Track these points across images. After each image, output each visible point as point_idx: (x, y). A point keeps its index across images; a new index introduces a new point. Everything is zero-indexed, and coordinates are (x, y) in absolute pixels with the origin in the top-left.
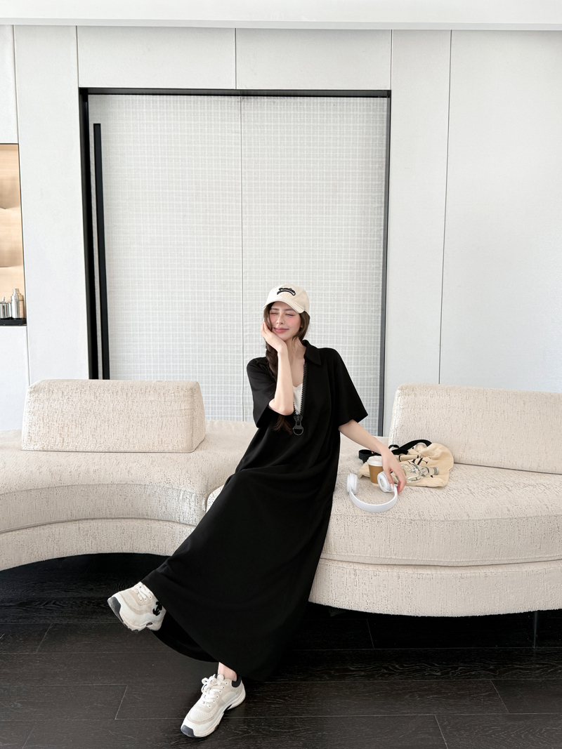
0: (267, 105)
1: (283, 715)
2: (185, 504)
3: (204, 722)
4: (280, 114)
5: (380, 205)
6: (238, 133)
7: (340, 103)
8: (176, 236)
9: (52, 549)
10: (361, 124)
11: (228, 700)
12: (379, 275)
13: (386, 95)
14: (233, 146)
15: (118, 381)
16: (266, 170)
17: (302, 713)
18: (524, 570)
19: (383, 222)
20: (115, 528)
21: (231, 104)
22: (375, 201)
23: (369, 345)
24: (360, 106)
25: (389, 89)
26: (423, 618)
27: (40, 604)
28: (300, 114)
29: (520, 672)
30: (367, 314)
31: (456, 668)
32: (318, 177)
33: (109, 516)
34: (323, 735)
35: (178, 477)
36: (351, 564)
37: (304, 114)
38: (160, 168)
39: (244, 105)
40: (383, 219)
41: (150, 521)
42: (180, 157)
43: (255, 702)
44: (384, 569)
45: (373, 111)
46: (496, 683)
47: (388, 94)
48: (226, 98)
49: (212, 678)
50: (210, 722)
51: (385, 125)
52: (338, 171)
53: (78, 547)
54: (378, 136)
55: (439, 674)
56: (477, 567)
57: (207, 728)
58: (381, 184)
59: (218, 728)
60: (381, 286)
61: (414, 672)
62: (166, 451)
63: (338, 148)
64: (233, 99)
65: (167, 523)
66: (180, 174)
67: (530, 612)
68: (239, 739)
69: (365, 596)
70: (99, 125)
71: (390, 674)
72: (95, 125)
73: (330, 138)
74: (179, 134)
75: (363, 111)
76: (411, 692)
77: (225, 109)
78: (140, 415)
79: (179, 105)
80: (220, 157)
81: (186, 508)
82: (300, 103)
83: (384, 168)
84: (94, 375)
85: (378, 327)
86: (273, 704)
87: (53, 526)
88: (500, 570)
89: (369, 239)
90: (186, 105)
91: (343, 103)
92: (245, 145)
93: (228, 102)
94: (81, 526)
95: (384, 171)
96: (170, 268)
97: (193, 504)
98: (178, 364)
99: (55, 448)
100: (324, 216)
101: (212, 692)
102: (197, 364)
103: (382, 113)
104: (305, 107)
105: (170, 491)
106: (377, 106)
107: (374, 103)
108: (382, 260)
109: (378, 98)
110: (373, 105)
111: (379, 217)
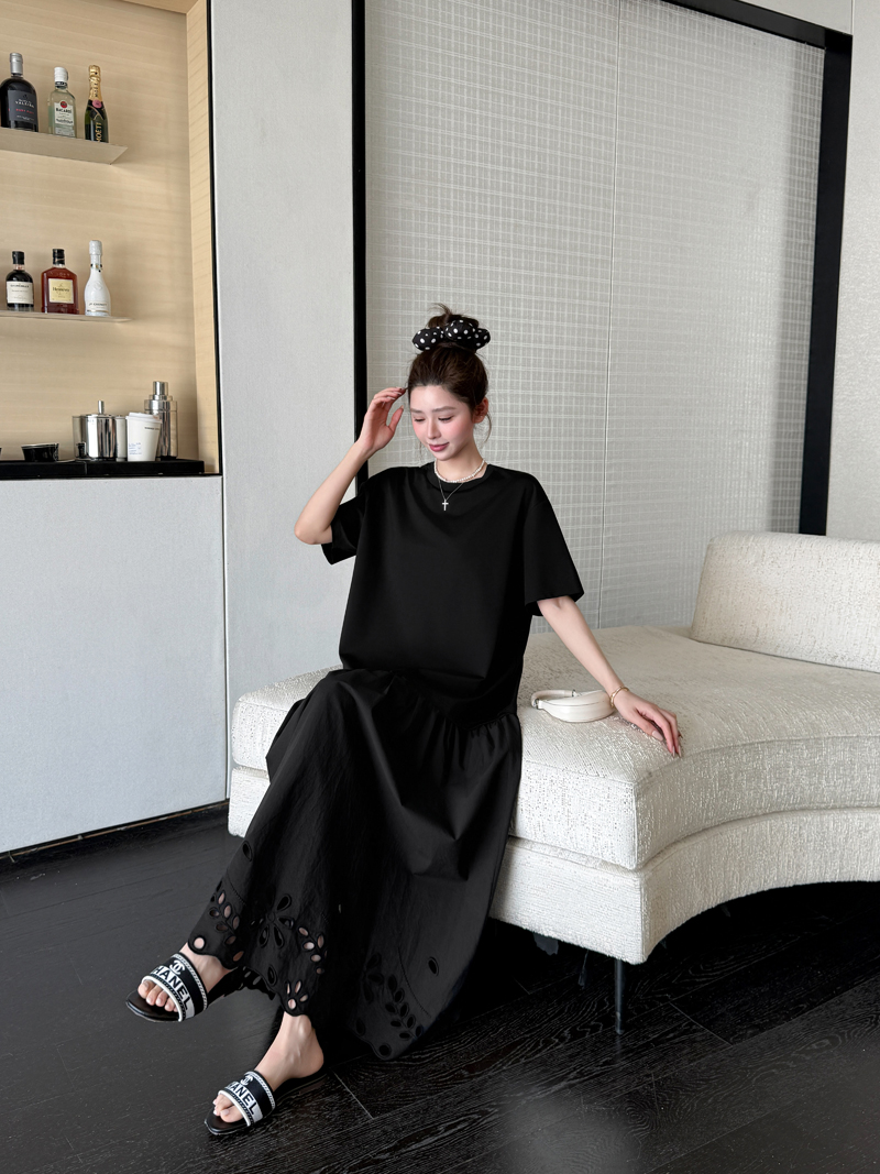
4: (680, 41)
16: (654, 148)
25: (849, 31)
28: (708, 48)
37: (713, 50)
42: (514, 94)
66: (514, 132)
74: (515, 42)
80: (582, 108)
104: (715, 36)
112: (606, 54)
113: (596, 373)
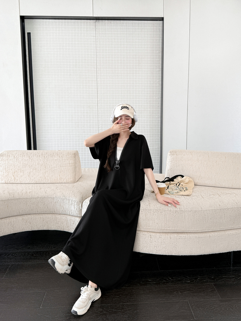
0: (108, 24)
1: (119, 303)
2: (72, 206)
3: (82, 308)
4: (114, 28)
5: (159, 70)
6: (94, 36)
7: (141, 23)
8: (66, 84)
9: (10, 229)
10: (150, 33)
11: (93, 297)
12: (159, 102)
13: (161, 19)
14: (92, 43)
15: (40, 151)
16: (107, 54)
17: (127, 302)
18: (227, 233)
19: (161, 77)
20: (39, 219)
21: (91, 23)
22: (157, 68)
23: (155, 133)
24: (150, 24)
25: (163, 17)
26: (182, 256)
27: (5, 256)
28: (123, 28)
29: (225, 280)
30: (154, 119)
31: (197, 279)
32: (131, 57)
33: (37, 213)
34: (137, 312)
35: (68, 194)
36: (149, 233)
37: (124, 28)
38: (58, 53)
39: (97, 24)
40: (161, 76)
41: (56, 215)
42: (68, 48)
43: (106, 298)
44: (164, 234)
45: (156, 27)
46: (215, 285)
47: (162, 19)
48: (89, 21)
49: (86, 287)
50: (85, 308)
51: (161, 33)
52: (140, 54)
53: (23, 228)
54: (158, 38)
55: (189, 282)
56: (205, 233)
57: (84, 311)
58: (160, 60)
59: (89, 310)
60: (160, 106)
61: (178, 281)
62: (63, 182)
63: (140, 43)
64: (92, 21)
65: (64, 215)
66: (68, 55)
67: (230, 252)
68: (99, 315)
69: (155, 247)
70: (30, 33)
71: (167, 282)
72: (28, 33)
73: (136, 39)
74: (67, 37)
75: (151, 27)
76: (176, 290)
77: (88, 25)
78: (51, 166)
79: (67, 24)
80: (86, 48)
81: (73, 208)
82: (123, 23)
83: (161, 53)
84: (29, 148)
85: (159, 125)
86: (114, 298)
87: (11, 218)
88: (216, 233)
89: (155, 85)
90: (70, 24)
91: (142, 23)
92: (97, 42)
93: (89, 22)
94: (24, 217)
95: (161, 54)
96: (64, 99)
97: (76, 206)
98: (69, 143)
99: (11, 182)
100: (134, 75)
101: (86, 293)
102: (77, 143)
103: (160, 28)
104: (125, 25)
105: (65, 200)
106: (157, 24)
107: (156, 23)
108: (160, 95)
109: (158, 21)
110: (156, 24)
111: (159, 75)
112: (92, 35)
113: (94, 104)
